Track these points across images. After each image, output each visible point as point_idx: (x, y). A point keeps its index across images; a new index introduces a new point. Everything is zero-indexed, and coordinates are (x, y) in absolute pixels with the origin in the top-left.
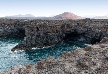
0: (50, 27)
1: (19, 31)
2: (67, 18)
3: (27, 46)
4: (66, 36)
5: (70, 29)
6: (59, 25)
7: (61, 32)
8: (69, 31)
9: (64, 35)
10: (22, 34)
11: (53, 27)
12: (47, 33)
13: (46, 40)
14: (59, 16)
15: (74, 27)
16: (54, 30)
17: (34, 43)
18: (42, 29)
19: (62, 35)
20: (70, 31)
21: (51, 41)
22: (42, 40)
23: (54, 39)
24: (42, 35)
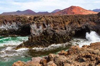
0: (57, 23)
1: (21, 28)
2: (73, 13)
3: (32, 44)
4: (75, 34)
5: (81, 25)
6: (67, 20)
7: (70, 29)
8: (79, 28)
9: (74, 32)
10: (24, 31)
11: (61, 23)
12: (54, 30)
13: (53, 37)
14: (63, 11)
15: (85, 23)
16: (62, 27)
17: (40, 41)
18: (49, 25)
19: (71, 32)
20: (81, 27)
21: (58, 39)
22: (48, 38)
23: (62, 37)
24: (48, 32)
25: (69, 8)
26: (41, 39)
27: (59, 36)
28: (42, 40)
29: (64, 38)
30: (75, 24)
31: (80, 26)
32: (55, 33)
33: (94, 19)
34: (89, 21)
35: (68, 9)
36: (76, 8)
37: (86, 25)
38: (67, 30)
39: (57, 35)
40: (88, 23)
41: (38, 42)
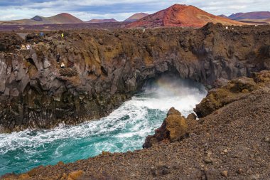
2: (179, 23)
5: (156, 61)
9: (132, 82)
12: (64, 78)
16: (93, 67)
21: (82, 103)
22: (47, 104)
23: (94, 97)
24: (45, 85)
25: (168, 9)
26: (25, 104)
27: (84, 94)
28: (29, 110)
29: (101, 100)
30: (136, 57)
31: (152, 65)
32: (69, 86)
33: (193, 44)
34: (178, 49)
35: (165, 11)
36: (185, 10)
37: (170, 62)
38: (110, 75)
39: (75, 94)
40: (174, 55)
41: (16, 114)
